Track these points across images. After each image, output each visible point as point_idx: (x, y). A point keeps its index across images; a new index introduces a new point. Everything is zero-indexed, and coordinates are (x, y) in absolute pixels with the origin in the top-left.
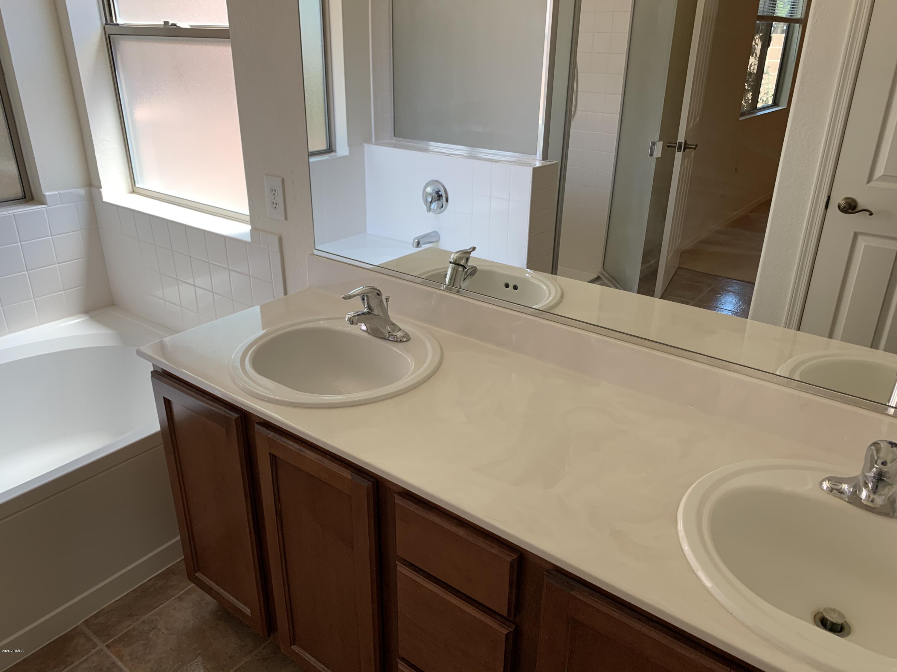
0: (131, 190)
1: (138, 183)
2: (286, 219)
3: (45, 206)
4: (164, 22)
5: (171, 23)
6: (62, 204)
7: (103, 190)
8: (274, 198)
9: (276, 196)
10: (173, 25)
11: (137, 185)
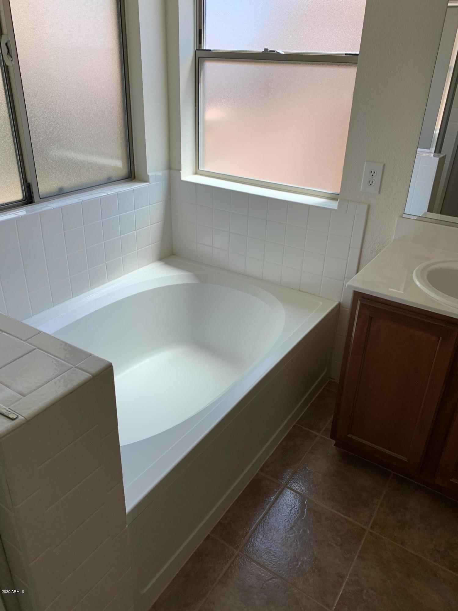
0: (195, 172)
1: (201, 168)
2: (379, 192)
3: (148, 183)
4: (265, 49)
5: (269, 50)
6: (156, 182)
7: (181, 172)
8: (372, 178)
9: (375, 177)
10: (271, 51)
11: (200, 169)
